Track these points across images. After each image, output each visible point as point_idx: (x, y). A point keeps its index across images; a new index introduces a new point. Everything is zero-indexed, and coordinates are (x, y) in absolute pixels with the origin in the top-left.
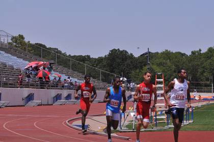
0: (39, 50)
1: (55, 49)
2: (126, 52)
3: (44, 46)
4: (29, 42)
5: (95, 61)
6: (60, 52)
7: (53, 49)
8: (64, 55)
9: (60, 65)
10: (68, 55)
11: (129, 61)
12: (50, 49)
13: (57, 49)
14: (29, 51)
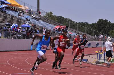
0: (60, 20)
1: (69, 19)
2: (107, 20)
3: (63, 18)
4: (55, 15)
5: (90, 26)
6: (71, 21)
7: (68, 19)
8: (74, 22)
9: (72, 27)
10: (76, 22)
11: (108, 26)
12: (66, 19)
13: (70, 19)
14: (55, 20)
